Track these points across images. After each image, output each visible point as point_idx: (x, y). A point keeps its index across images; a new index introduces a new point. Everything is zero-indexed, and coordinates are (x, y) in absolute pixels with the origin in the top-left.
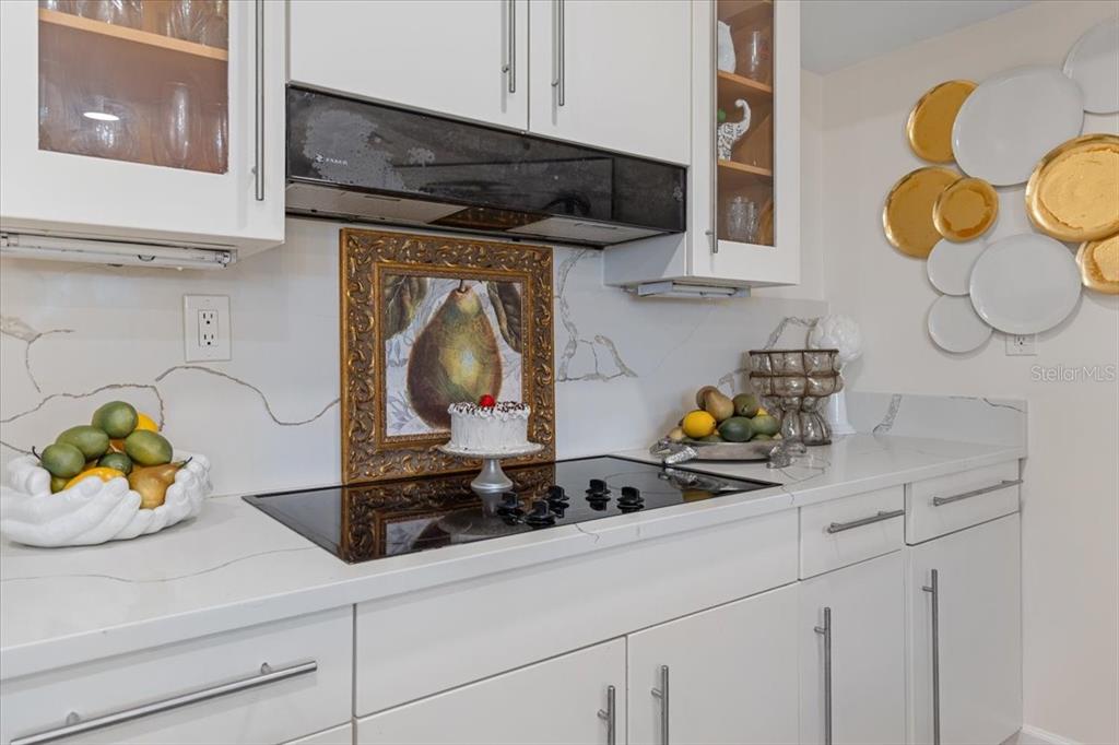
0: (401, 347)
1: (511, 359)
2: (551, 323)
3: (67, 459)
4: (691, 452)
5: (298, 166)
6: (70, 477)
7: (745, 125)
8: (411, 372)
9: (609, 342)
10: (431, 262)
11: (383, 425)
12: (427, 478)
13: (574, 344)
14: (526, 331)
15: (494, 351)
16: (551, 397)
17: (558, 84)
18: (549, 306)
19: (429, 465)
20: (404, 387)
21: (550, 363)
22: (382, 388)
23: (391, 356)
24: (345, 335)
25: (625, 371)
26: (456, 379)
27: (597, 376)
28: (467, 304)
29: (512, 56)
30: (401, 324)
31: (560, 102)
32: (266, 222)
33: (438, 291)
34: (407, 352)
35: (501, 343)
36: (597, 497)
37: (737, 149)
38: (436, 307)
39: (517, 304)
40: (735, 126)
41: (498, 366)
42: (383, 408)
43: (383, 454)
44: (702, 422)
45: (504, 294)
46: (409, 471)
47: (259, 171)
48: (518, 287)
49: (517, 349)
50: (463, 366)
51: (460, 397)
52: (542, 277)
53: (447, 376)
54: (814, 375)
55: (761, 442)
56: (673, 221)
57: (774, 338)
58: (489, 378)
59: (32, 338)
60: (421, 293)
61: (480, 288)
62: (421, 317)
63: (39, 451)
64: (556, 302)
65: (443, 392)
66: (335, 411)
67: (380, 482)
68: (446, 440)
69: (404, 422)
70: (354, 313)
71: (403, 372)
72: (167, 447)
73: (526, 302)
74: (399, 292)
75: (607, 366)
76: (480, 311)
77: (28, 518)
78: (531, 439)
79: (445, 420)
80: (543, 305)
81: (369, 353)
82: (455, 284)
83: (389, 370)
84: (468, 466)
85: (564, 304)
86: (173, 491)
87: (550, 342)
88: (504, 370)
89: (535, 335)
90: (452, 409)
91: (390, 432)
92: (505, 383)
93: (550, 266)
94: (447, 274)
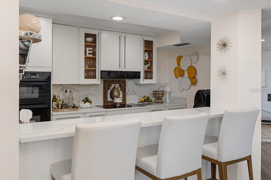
0: (109, 91)
1: (121, 93)
2: (126, 88)
3: (85, 101)
4: (141, 103)
5: (101, 78)
6: (85, 102)
7: (149, 65)
8: (110, 94)
9: (133, 90)
10: (112, 82)
11: (107, 99)
12: (112, 105)
13: (129, 91)
14: (123, 89)
15: (119, 92)
16: (126, 97)
17: (125, 66)
18: (126, 86)
19: (112, 104)
20: (109, 96)
21: (126, 93)
22: (107, 96)
23: (108, 92)
24: (104, 90)
25: (136, 94)
26: (115, 95)
27: (132, 94)
28: (116, 87)
29: (120, 64)
30: (109, 89)
31: (125, 68)
32: (99, 83)
33: (113, 85)
34: (110, 92)
35: (120, 91)
36: (128, 106)
37: (148, 68)
38: (113, 87)
39: (122, 86)
40: (148, 65)
41: (119, 93)
42: (107, 98)
43: (107, 102)
44: (143, 100)
45: (120, 85)
46: (110, 104)
47: (99, 78)
48: (122, 84)
49: (122, 91)
50: (116, 93)
51: (115, 97)
52: (125, 83)
53: (114, 95)
54: (160, 94)
55: (150, 102)
56: (139, 77)
57: (159, 89)
58: (118, 95)
59: (78, 91)
60: (111, 86)
61: (118, 85)
62: (111, 88)
63: (82, 101)
64: (127, 86)
65: (113, 96)
66: (103, 98)
67: (107, 105)
68: (114, 101)
69: (109, 99)
70: (104, 88)
71: (109, 94)
72: (91, 101)
73: (123, 86)
74: (109, 86)
75: (133, 93)
76: (118, 87)
77: (83, 106)
78: (122, 101)
79: (114, 99)
80: (125, 86)
81: (106, 92)
82: (115, 85)
83: (108, 94)
84: (116, 104)
85: (128, 86)
86: (92, 104)
87: (126, 90)
88: (120, 94)
89: (124, 90)
90: (114, 98)
91: (108, 100)
92: (120, 95)
93: (126, 82)
94: (114, 84)
